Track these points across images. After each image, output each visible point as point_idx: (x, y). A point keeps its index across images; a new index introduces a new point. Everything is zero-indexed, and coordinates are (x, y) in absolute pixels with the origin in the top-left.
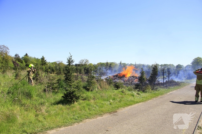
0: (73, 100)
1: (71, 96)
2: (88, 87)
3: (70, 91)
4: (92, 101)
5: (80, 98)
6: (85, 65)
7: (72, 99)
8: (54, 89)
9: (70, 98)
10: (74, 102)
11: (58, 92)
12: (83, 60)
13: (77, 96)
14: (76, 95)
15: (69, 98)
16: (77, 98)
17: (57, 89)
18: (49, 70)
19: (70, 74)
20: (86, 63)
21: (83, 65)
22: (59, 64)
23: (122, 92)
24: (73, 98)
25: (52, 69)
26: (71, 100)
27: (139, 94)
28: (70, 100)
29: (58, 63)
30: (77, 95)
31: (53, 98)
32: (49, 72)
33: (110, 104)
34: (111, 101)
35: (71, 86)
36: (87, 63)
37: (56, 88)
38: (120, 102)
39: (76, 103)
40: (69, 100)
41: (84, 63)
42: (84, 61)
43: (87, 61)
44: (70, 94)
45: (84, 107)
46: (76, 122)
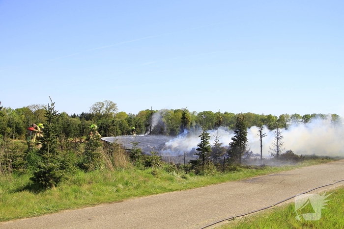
0: (49, 183)
1: (45, 176)
2: (85, 164)
3: (44, 168)
4: (85, 187)
5: (62, 179)
6: (107, 116)
7: (47, 181)
8: (17, 168)
9: (45, 180)
10: (51, 186)
11: (25, 174)
12: (103, 104)
13: (56, 177)
14: (54, 174)
15: (42, 180)
16: (57, 180)
17: (24, 168)
18: (9, 130)
19: (50, 139)
20: (109, 110)
21: (100, 117)
22: (35, 113)
23: (152, 173)
24: (50, 180)
25: (16, 127)
26: (46, 183)
27: (185, 178)
28: (44, 183)
29: (34, 110)
30: (56, 174)
31: (14, 182)
32: (9, 134)
33: (117, 191)
34: (120, 186)
35: (47, 159)
36: (111, 111)
37: (20, 165)
38: (136, 188)
39: (54, 188)
40: (42, 183)
41: (103, 111)
42: (105, 107)
43: (113, 106)
44: (45, 173)
45: (67, 194)
46: (48, 213)
